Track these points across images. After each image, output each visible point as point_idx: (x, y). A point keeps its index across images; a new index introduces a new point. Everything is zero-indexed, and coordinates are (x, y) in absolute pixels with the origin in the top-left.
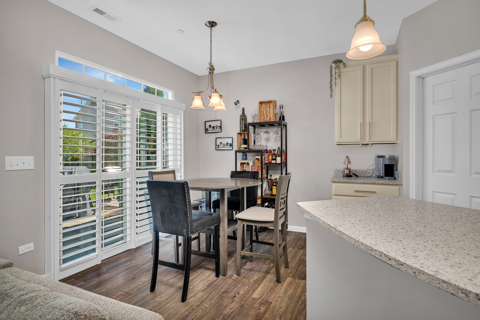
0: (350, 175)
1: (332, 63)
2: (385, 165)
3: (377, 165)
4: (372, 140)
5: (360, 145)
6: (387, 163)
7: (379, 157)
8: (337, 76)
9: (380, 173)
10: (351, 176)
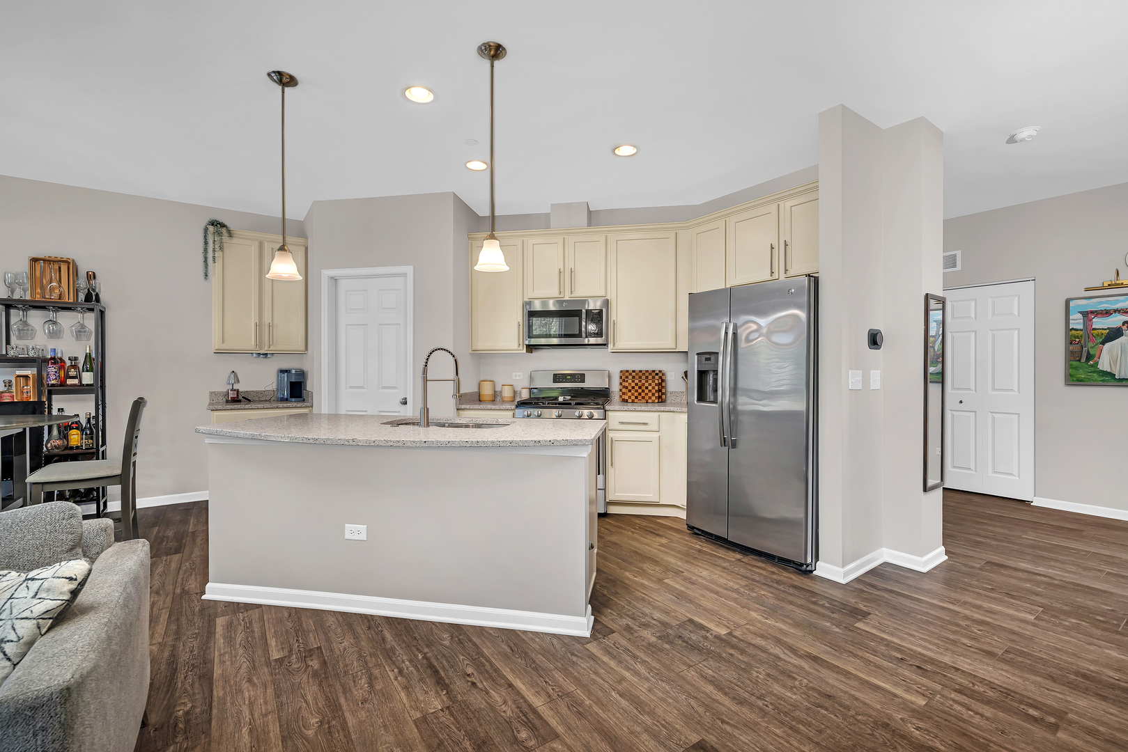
0: (237, 399)
1: (208, 225)
2: (291, 382)
3: (280, 382)
4: (272, 348)
5: (255, 355)
6: (293, 381)
7: (282, 371)
8: (217, 246)
9: (284, 395)
10: (240, 401)
